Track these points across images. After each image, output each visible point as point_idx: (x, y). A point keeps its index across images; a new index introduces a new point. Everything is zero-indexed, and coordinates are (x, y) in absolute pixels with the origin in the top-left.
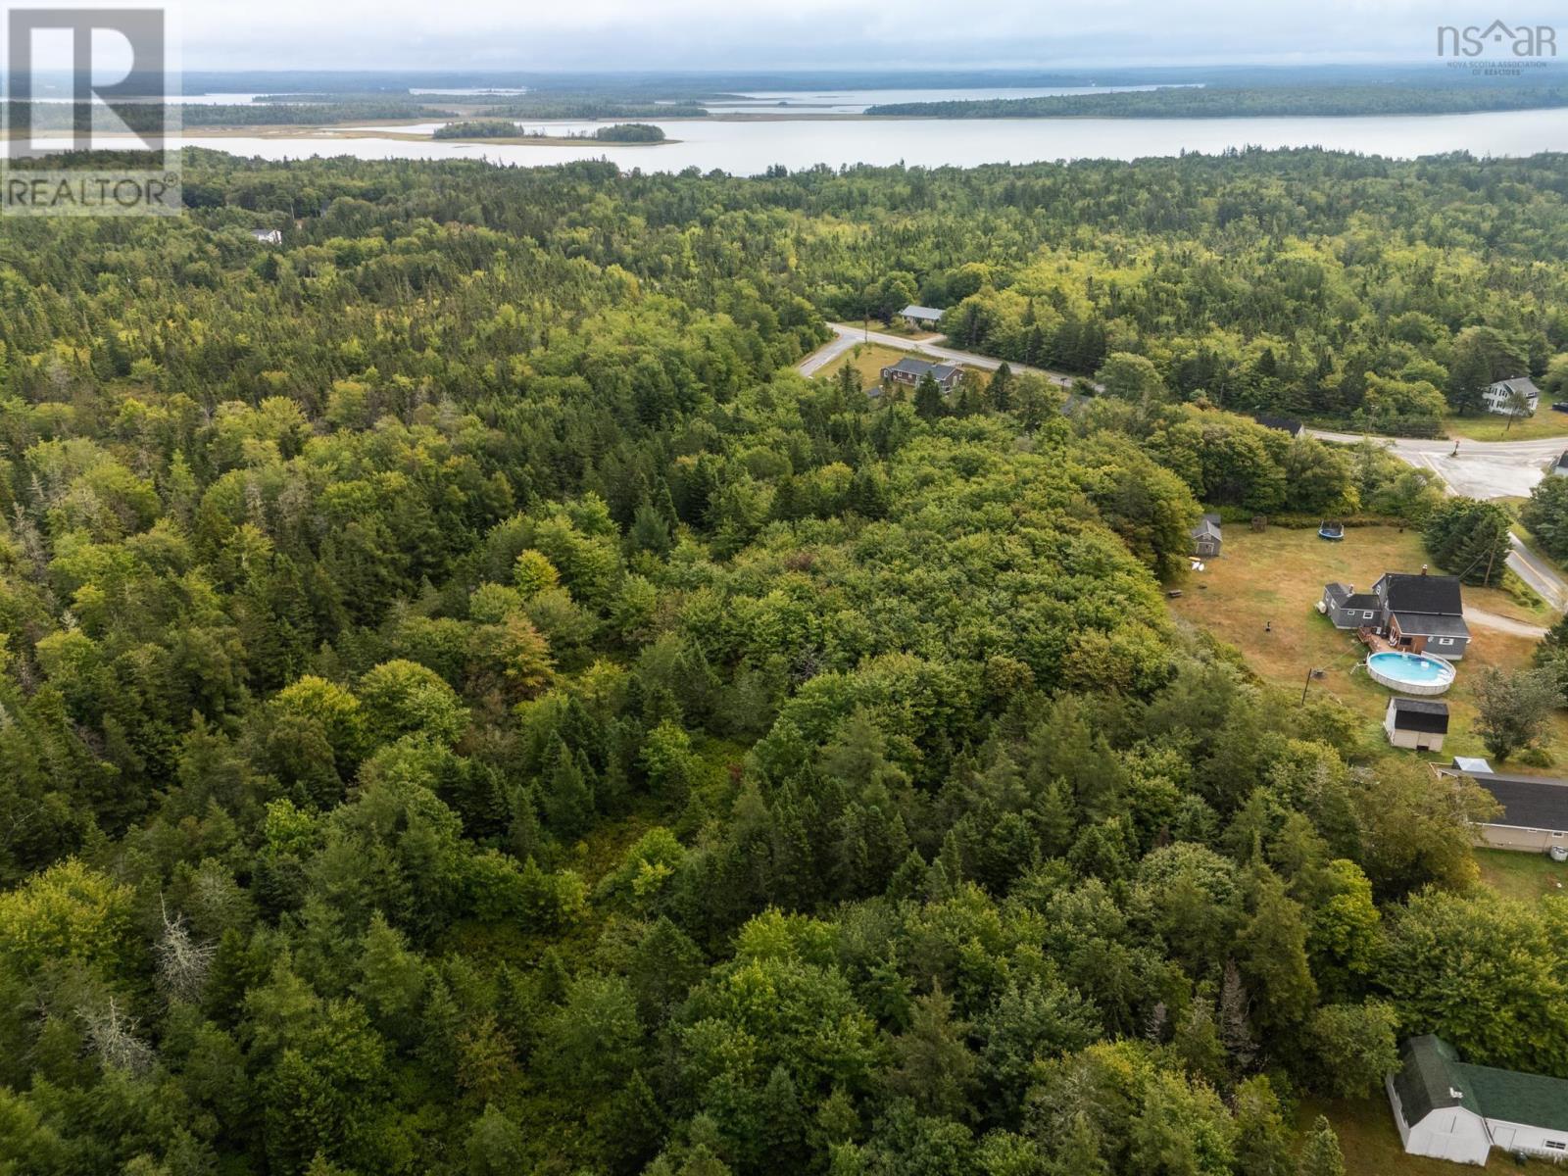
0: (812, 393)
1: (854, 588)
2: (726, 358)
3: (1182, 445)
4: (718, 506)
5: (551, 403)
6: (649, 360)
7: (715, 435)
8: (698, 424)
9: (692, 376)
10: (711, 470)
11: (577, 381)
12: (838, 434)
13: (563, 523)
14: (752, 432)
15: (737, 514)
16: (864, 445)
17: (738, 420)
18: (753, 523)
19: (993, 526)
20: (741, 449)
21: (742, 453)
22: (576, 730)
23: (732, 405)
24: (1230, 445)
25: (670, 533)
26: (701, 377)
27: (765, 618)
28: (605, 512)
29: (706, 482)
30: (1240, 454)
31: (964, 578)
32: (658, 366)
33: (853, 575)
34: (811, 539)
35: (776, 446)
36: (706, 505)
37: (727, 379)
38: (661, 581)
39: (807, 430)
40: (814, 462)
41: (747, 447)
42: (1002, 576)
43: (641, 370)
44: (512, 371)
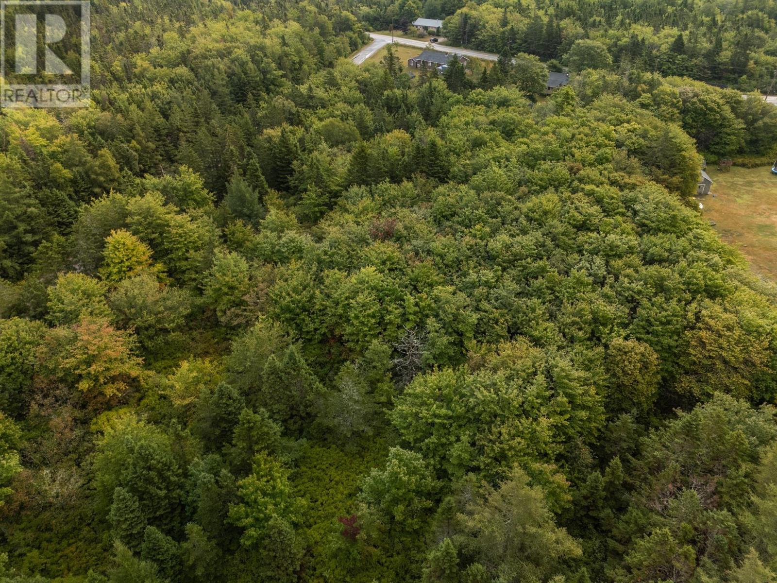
0: (366, 75)
1: (442, 256)
2: (298, 52)
3: (666, 104)
4: (302, 173)
5: (158, 88)
6: (240, 53)
7: (294, 110)
8: (279, 101)
9: (273, 65)
10: (293, 140)
11: (182, 70)
12: (391, 106)
13: (152, 201)
14: (323, 107)
15: (319, 181)
16: (414, 114)
17: (311, 97)
18: (334, 188)
19: (556, 184)
20: (317, 122)
21: (317, 125)
22: (149, 481)
23: (306, 86)
24: (702, 102)
25: (261, 200)
26: (280, 66)
27: (360, 298)
28: (199, 185)
29: (289, 152)
30: (711, 110)
31: (548, 242)
32: (245, 57)
33: (439, 243)
34: (388, 203)
35: (344, 118)
36: (291, 172)
37: (300, 69)
38: (251, 254)
39: (367, 104)
40: (376, 130)
41: (321, 119)
42: (582, 237)
43: (233, 61)
44: (135, 66)
